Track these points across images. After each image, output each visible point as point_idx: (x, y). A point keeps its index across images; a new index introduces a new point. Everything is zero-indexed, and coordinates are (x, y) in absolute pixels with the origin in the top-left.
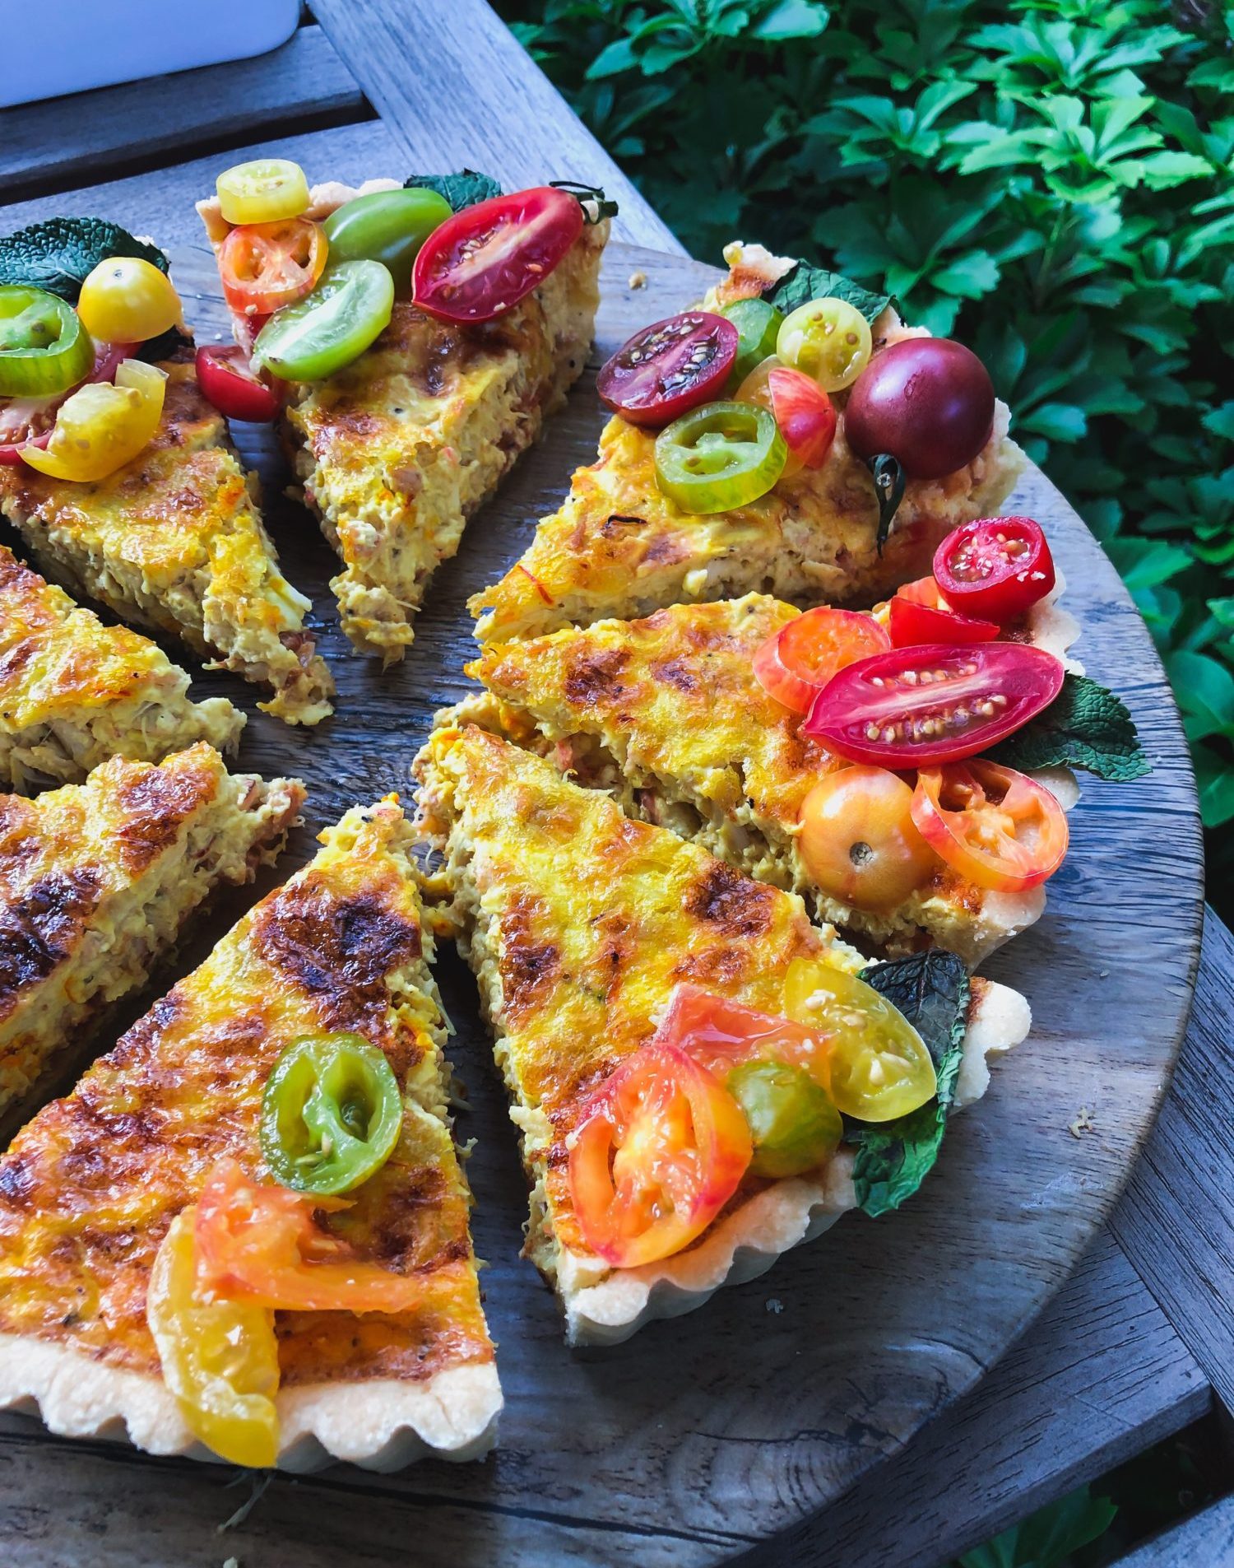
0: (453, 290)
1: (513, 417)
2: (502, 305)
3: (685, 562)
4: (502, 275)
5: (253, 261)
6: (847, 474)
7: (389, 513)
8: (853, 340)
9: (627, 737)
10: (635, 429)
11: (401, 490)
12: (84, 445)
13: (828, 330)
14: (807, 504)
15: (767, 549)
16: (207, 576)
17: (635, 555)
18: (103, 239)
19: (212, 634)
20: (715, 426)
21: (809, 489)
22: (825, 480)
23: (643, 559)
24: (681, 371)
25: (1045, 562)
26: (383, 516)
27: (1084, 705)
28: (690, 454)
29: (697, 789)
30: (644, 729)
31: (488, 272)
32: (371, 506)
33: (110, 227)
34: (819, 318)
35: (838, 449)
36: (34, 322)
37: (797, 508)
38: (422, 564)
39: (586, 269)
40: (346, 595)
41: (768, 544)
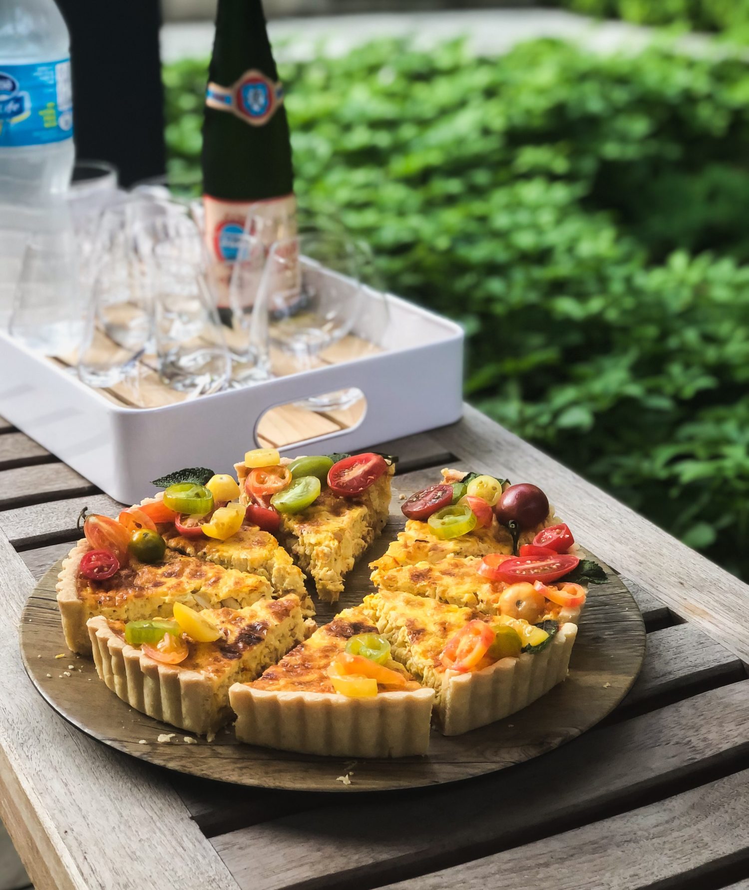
0: (343, 483)
1: (366, 529)
2: (362, 489)
3: (445, 552)
4: (360, 480)
5: (262, 480)
6: (499, 531)
7: (334, 545)
8: (495, 489)
9: (436, 588)
10: (418, 522)
11: (336, 539)
12: (223, 524)
13: (485, 486)
14: (485, 538)
15: (474, 550)
16: (273, 562)
17: (427, 550)
18: (205, 474)
19: (275, 581)
20: (450, 513)
21: (487, 535)
22: (491, 533)
23: (430, 551)
24: (434, 499)
25: (568, 532)
26: (332, 545)
27: (587, 567)
28: (441, 521)
29: (462, 600)
30: (441, 585)
31: (354, 478)
32: (327, 543)
33: (207, 470)
34: (481, 483)
35: (494, 523)
36: (196, 492)
37: (482, 539)
38: (343, 570)
39: (387, 483)
40: (319, 574)
41: (473, 548)
